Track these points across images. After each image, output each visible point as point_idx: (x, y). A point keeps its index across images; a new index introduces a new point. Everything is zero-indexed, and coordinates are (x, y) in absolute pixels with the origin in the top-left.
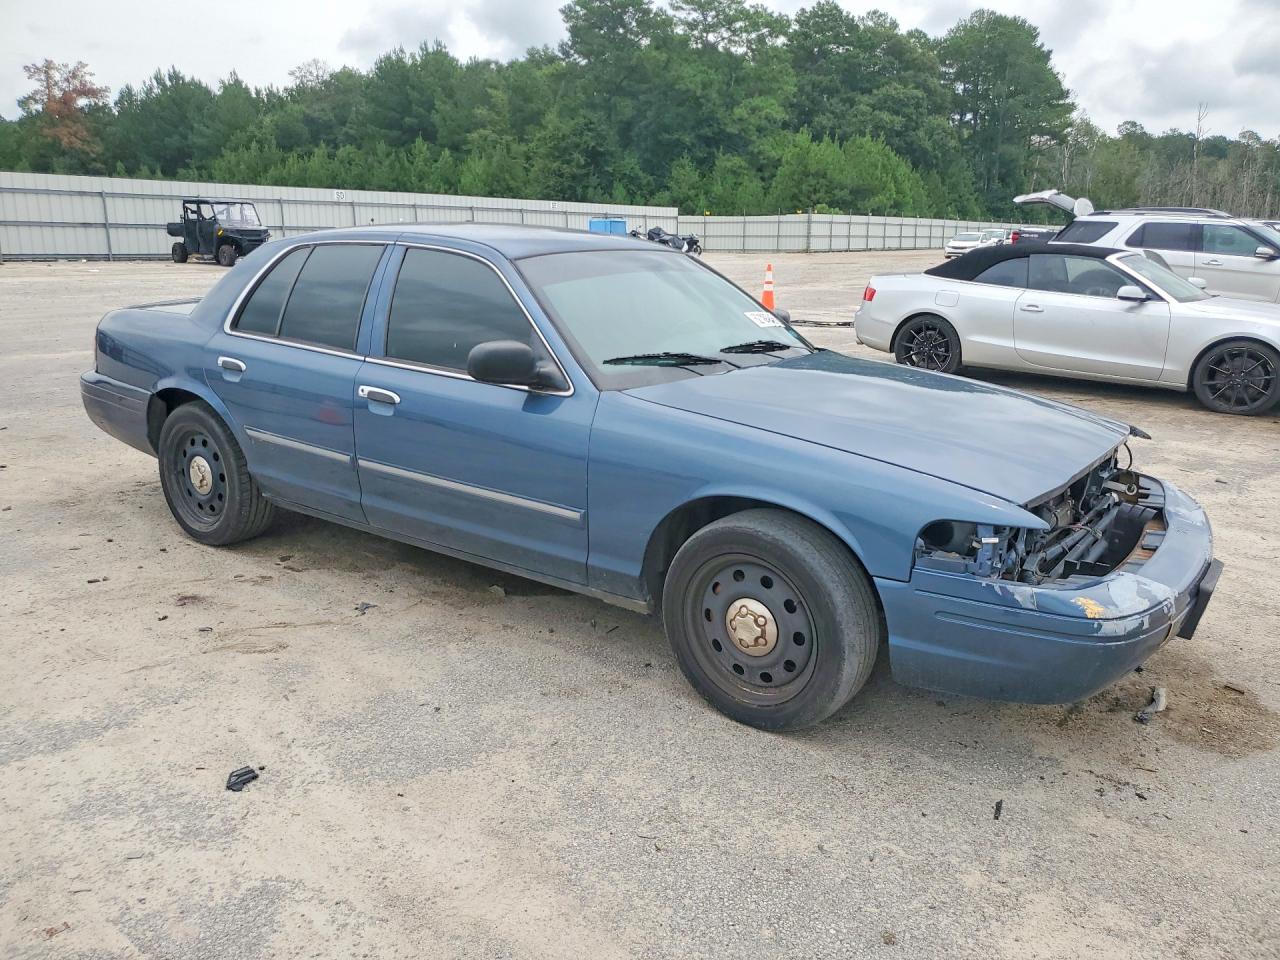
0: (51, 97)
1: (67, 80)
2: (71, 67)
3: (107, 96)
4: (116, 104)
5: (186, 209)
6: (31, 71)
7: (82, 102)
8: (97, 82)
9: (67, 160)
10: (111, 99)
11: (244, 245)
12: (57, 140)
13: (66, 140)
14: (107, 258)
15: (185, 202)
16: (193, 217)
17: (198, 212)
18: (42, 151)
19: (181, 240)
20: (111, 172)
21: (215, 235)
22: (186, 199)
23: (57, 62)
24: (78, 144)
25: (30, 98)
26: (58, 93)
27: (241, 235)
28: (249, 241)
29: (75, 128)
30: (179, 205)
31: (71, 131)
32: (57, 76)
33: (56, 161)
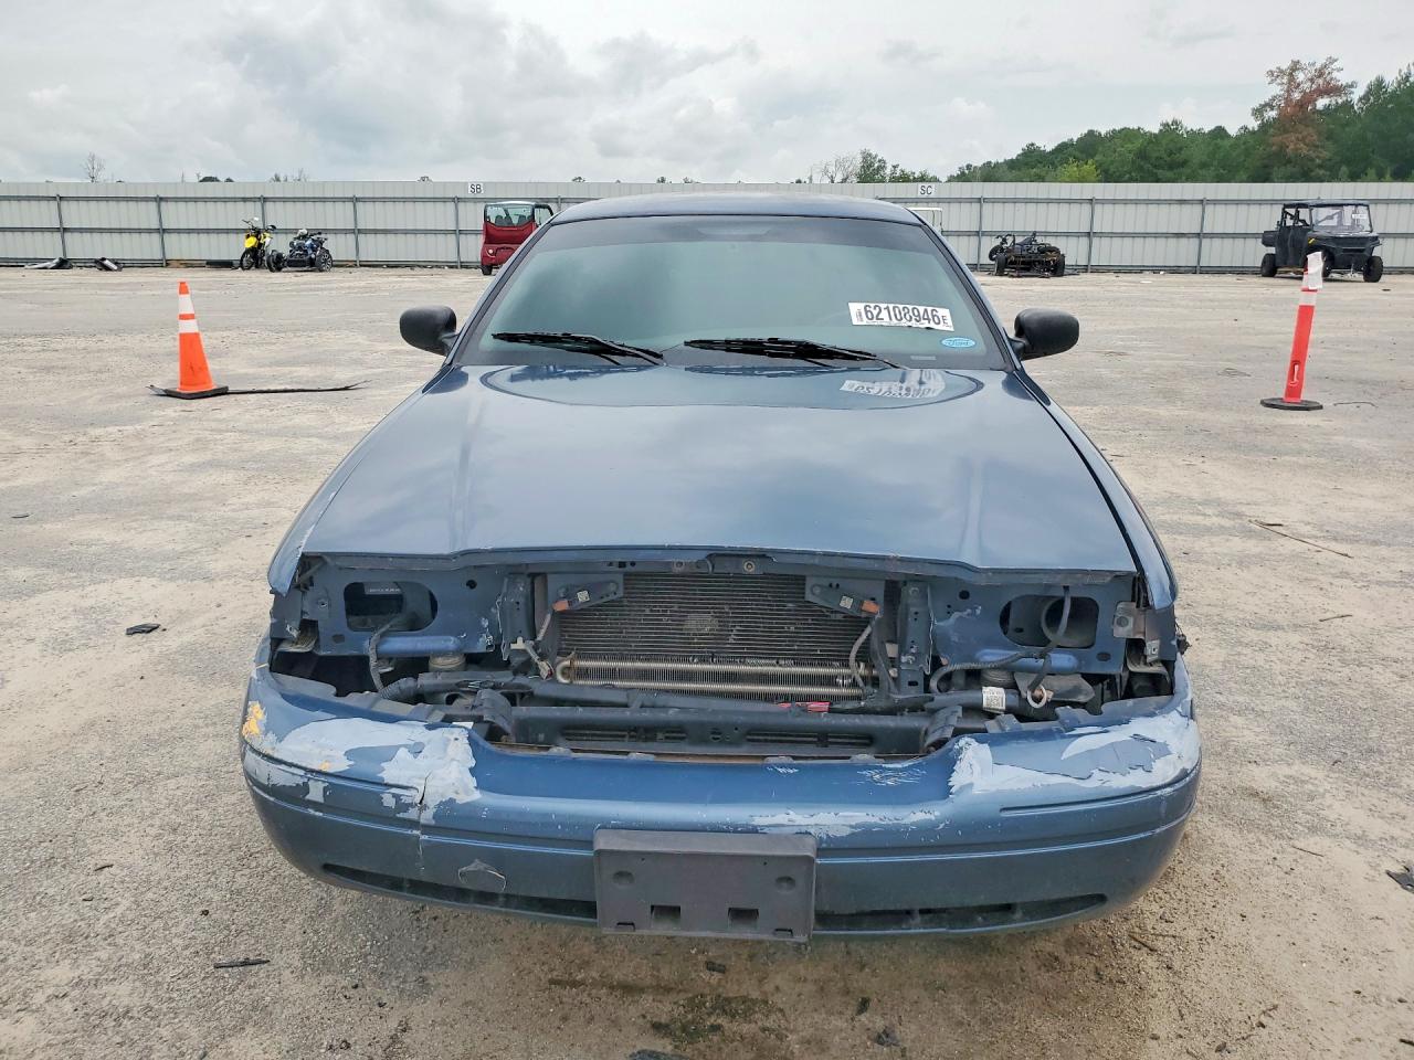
0: (1288, 100)
1: (1312, 80)
2: (1318, 66)
3: (1352, 93)
4: (1360, 99)
5: (1285, 213)
6: (1274, 75)
7: (1321, 103)
8: (1342, 78)
9: (1290, 169)
10: (1357, 94)
11: (1337, 255)
12: (1283, 147)
13: (1292, 147)
14: (1194, 270)
15: (1286, 206)
16: (1289, 222)
17: (1296, 217)
18: (1266, 161)
19: (1272, 250)
20: (1333, 177)
21: (1305, 245)
22: (1287, 203)
23: (1304, 62)
24: (1304, 150)
25: (1266, 105)
26: (1297, 96)
27: (1338, 244)
28: (1345, 250)
29: (1305, 133)
30: (1278, 210)
31: (1300, 136)
32: (1300, 76)
33: (1276, 171)
